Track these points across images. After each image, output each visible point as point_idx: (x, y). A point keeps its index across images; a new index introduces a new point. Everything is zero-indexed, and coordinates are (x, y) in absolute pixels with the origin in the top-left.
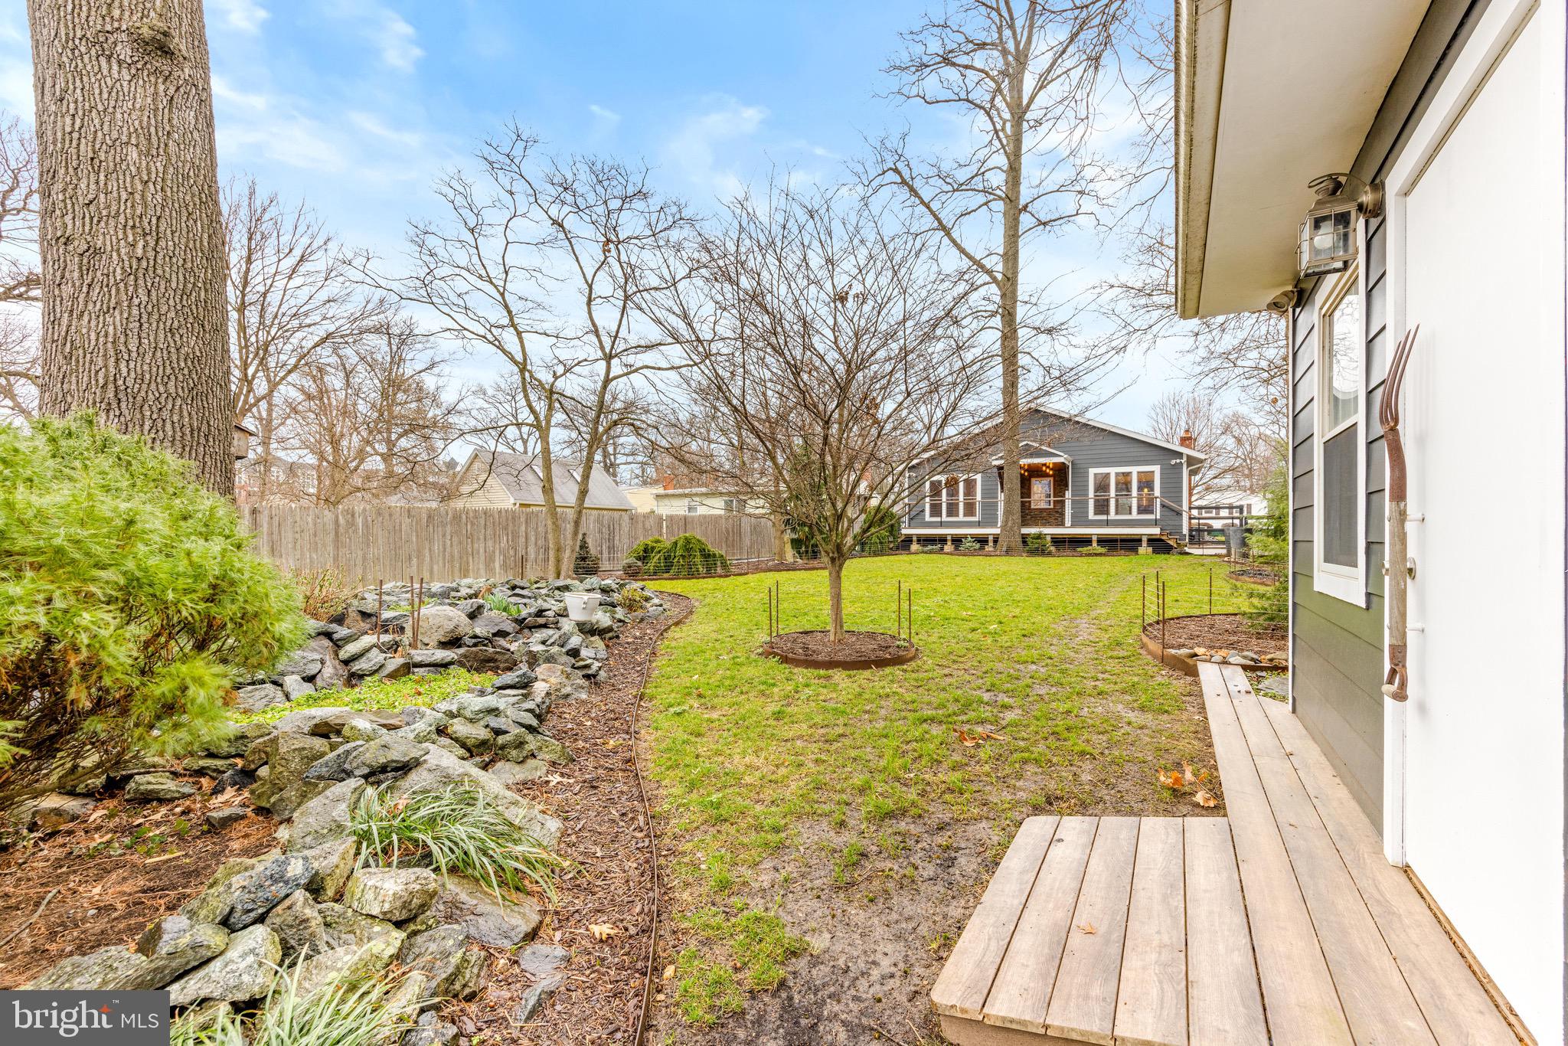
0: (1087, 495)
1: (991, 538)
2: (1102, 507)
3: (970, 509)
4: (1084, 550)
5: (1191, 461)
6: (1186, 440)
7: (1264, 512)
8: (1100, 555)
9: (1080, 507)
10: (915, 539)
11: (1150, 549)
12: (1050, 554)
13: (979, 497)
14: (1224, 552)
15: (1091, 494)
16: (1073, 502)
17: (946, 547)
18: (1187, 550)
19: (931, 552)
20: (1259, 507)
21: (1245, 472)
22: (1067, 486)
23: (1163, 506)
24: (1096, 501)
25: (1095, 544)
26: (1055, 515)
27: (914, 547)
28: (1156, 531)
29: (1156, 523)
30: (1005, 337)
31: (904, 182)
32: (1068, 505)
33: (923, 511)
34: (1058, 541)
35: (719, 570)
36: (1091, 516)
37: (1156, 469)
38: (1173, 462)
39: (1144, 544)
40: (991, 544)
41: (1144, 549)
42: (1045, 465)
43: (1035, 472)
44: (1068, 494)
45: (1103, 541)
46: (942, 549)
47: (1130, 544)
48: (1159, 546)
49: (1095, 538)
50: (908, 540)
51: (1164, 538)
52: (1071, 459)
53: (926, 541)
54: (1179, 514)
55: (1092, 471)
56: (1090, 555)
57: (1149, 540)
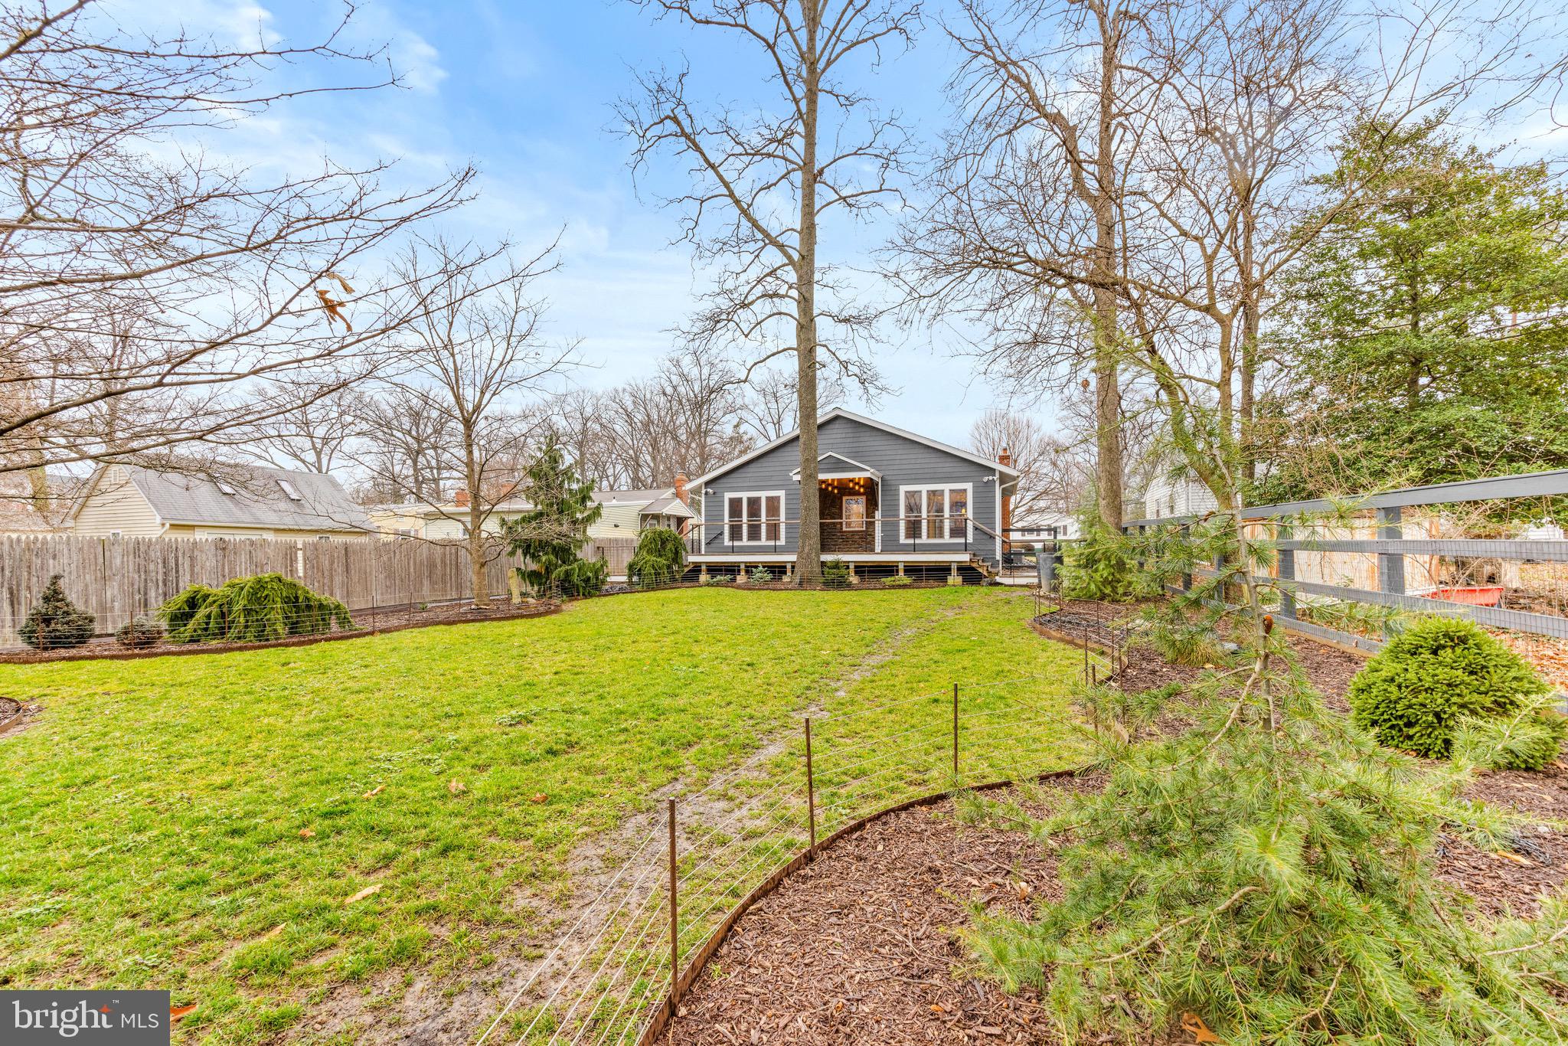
0: (898, 516)
1: (789, 566)
2: (914, 529)
3: (773, 531)
4: (888, 580)
5: (1004, 477)
6: (1004, 459)
7: (1076, 536)
8: (904, 586)
9: (890, 528)
10: (704, 568)
11: (959, 579)
12: (849, 586)
13: (782, 517)
14: (1035, 581)
15: (902, 514)
16: (883, 524)
17: (738, 578)
18: (998, 579)
19: (718, 584)
20: (1073, 530)
21: (1060, 494)
22: (876, 505)
23: (976, 528)
24: (908, 522)
25: (901, 573)
26: (864, 540)
27: (704, 577)
28: (965, 558)
29: (966, 547)
30: (801, 327)
31: (684, 134)
32: (878, 526)
33: (722, 534)
34: (861, 569)
35: (334, 627)
36: (903, 540)
37: (968, 486)
38: (985, 479)
39: (954, 572)
40: (789, 573)
41: (954, 579)
42: (851, 480)
43: (845, 489)
44: (878, 515)
45: (912, 570)
46: (734, 580)
47: (938, 573)
48: (970, 575)
49: (901, 566)
50: (696, 569)
51: (974, 565)
52: (880, 475)
53: (714, 569)
54: (992, 538)
55: (903, 489)
56: (893, 587)
57: (959, 569)
